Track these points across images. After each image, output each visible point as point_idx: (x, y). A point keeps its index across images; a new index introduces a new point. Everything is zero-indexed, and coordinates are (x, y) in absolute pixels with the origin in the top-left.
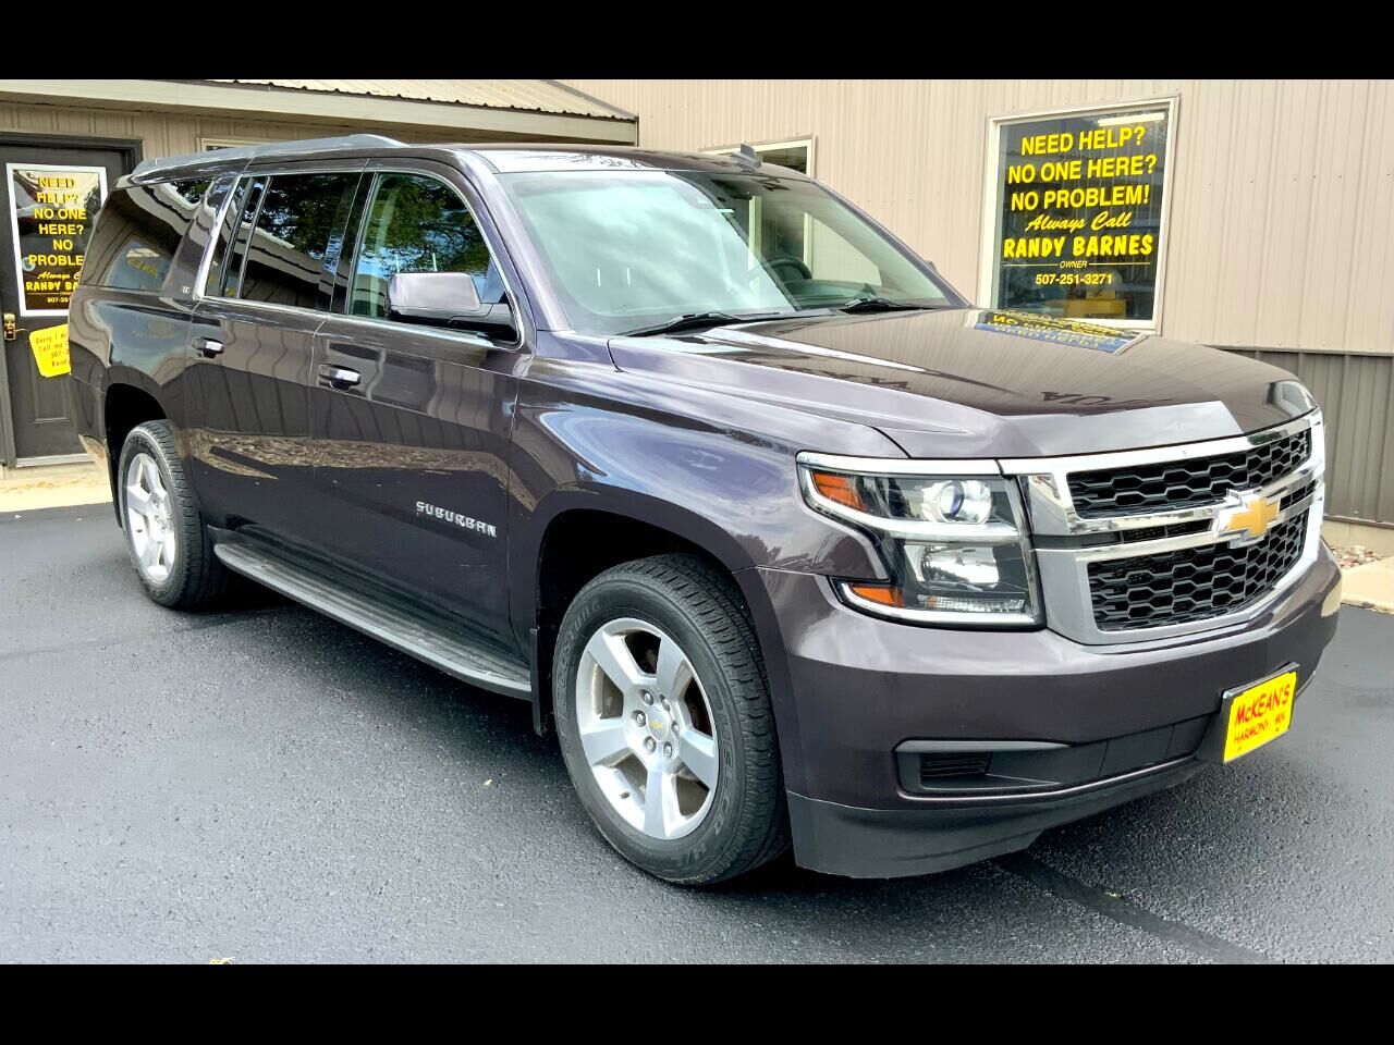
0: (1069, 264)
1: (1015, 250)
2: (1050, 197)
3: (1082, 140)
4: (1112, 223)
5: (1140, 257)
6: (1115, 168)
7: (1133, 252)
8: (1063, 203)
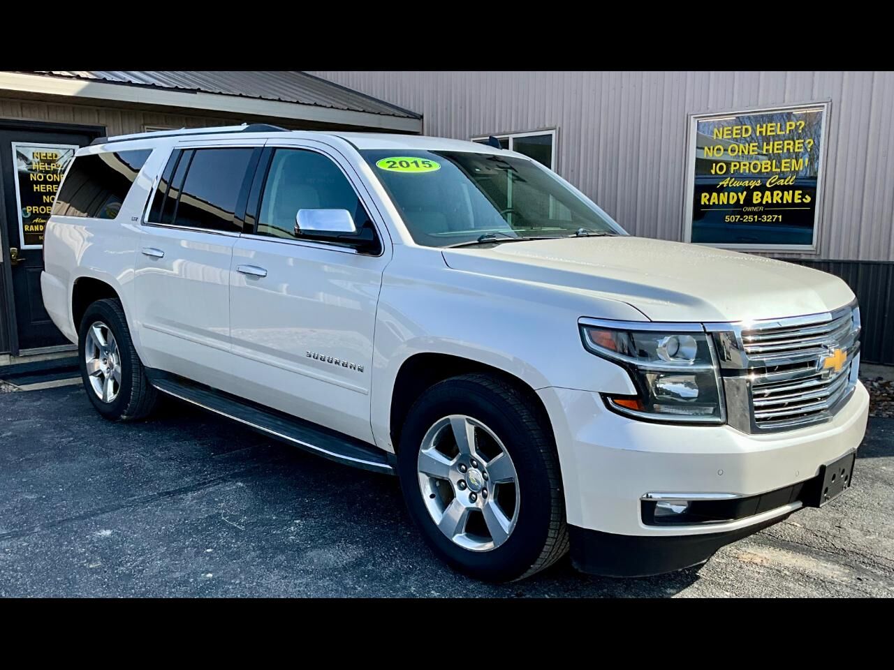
0: (750, 209)
1: (709, 200)
2: (735, 166)
3: (758, 130)
4: (781, 182)
5: (803, 204)
6: (783, 147)
7: (797, 201)
8: (745, 170)
